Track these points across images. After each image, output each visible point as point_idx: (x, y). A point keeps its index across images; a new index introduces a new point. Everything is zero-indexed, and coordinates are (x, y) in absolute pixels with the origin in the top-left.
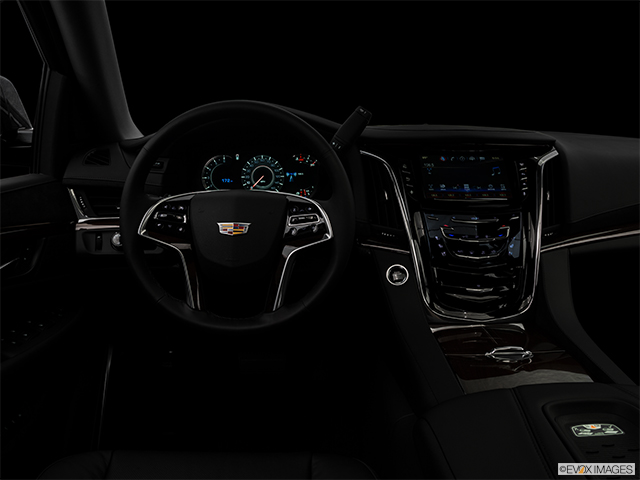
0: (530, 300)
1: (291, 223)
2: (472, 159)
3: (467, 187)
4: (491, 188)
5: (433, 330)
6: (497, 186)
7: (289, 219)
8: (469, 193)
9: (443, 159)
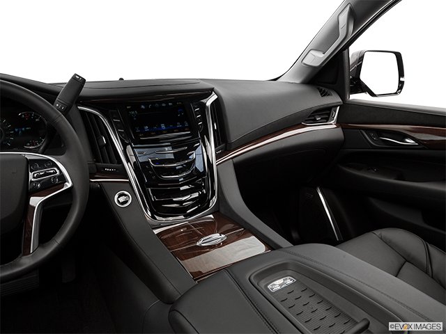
0: (215, 199)
1: (34, 178)
2: (164, 105)
3: (163, 126)
4: (179, 126)
5: (156, 232)
6: (182, 123)
7: (31, 174)
8: (165, 130)
9: (143, 107)
